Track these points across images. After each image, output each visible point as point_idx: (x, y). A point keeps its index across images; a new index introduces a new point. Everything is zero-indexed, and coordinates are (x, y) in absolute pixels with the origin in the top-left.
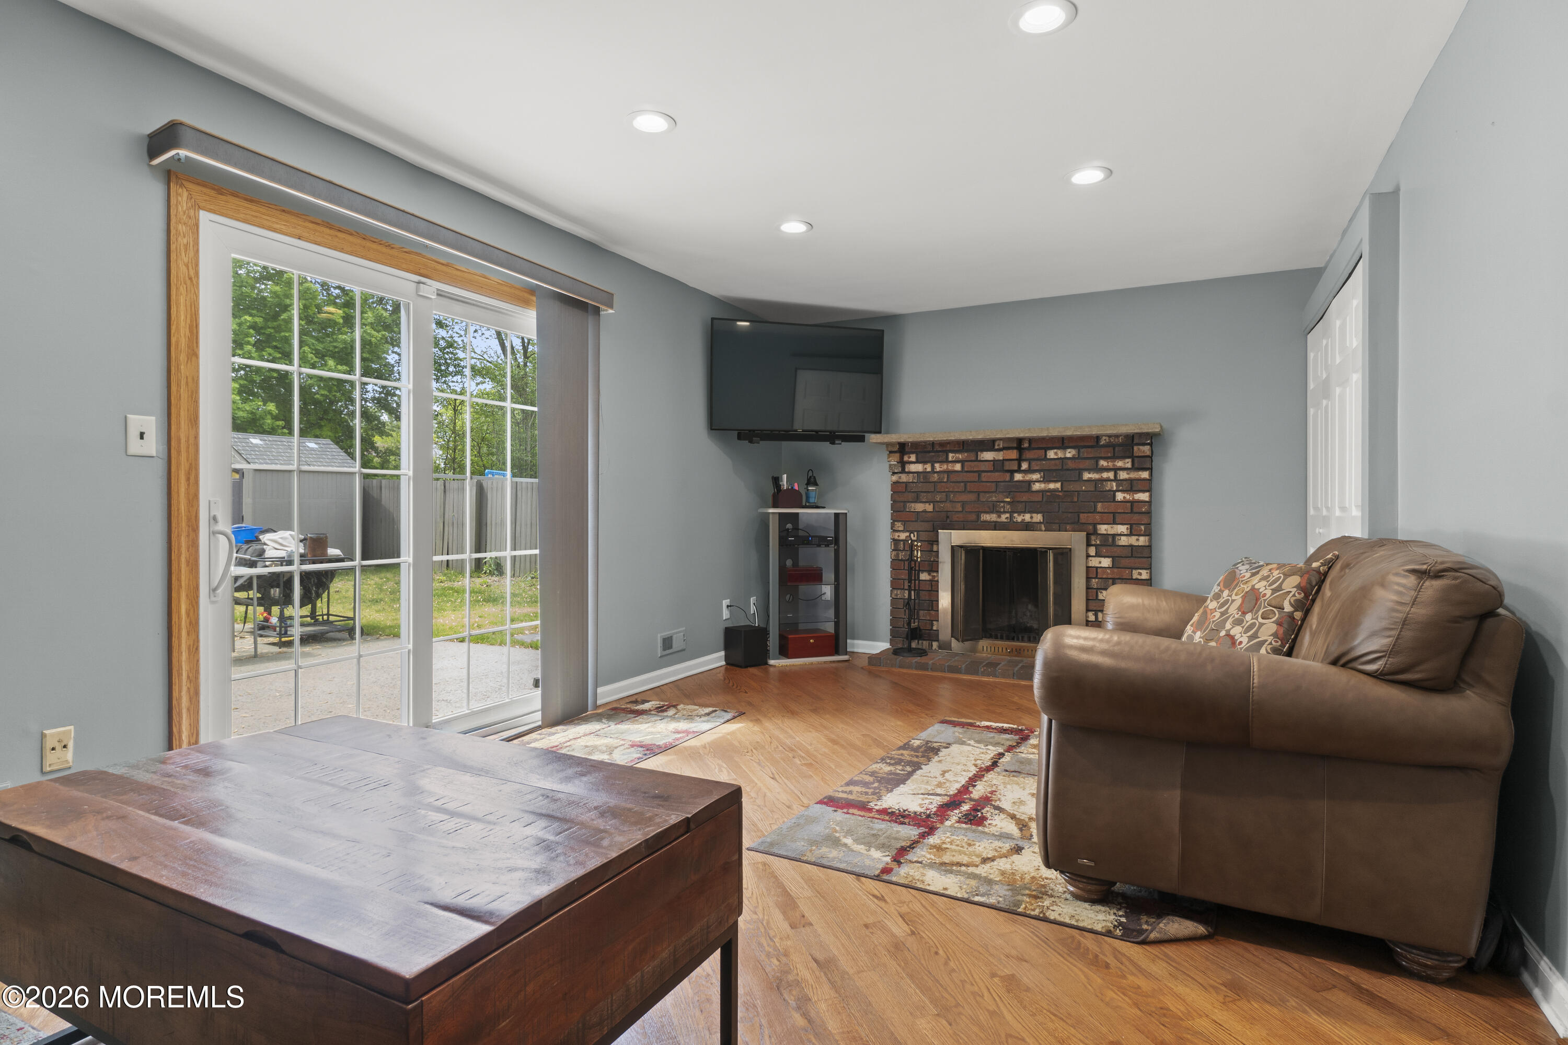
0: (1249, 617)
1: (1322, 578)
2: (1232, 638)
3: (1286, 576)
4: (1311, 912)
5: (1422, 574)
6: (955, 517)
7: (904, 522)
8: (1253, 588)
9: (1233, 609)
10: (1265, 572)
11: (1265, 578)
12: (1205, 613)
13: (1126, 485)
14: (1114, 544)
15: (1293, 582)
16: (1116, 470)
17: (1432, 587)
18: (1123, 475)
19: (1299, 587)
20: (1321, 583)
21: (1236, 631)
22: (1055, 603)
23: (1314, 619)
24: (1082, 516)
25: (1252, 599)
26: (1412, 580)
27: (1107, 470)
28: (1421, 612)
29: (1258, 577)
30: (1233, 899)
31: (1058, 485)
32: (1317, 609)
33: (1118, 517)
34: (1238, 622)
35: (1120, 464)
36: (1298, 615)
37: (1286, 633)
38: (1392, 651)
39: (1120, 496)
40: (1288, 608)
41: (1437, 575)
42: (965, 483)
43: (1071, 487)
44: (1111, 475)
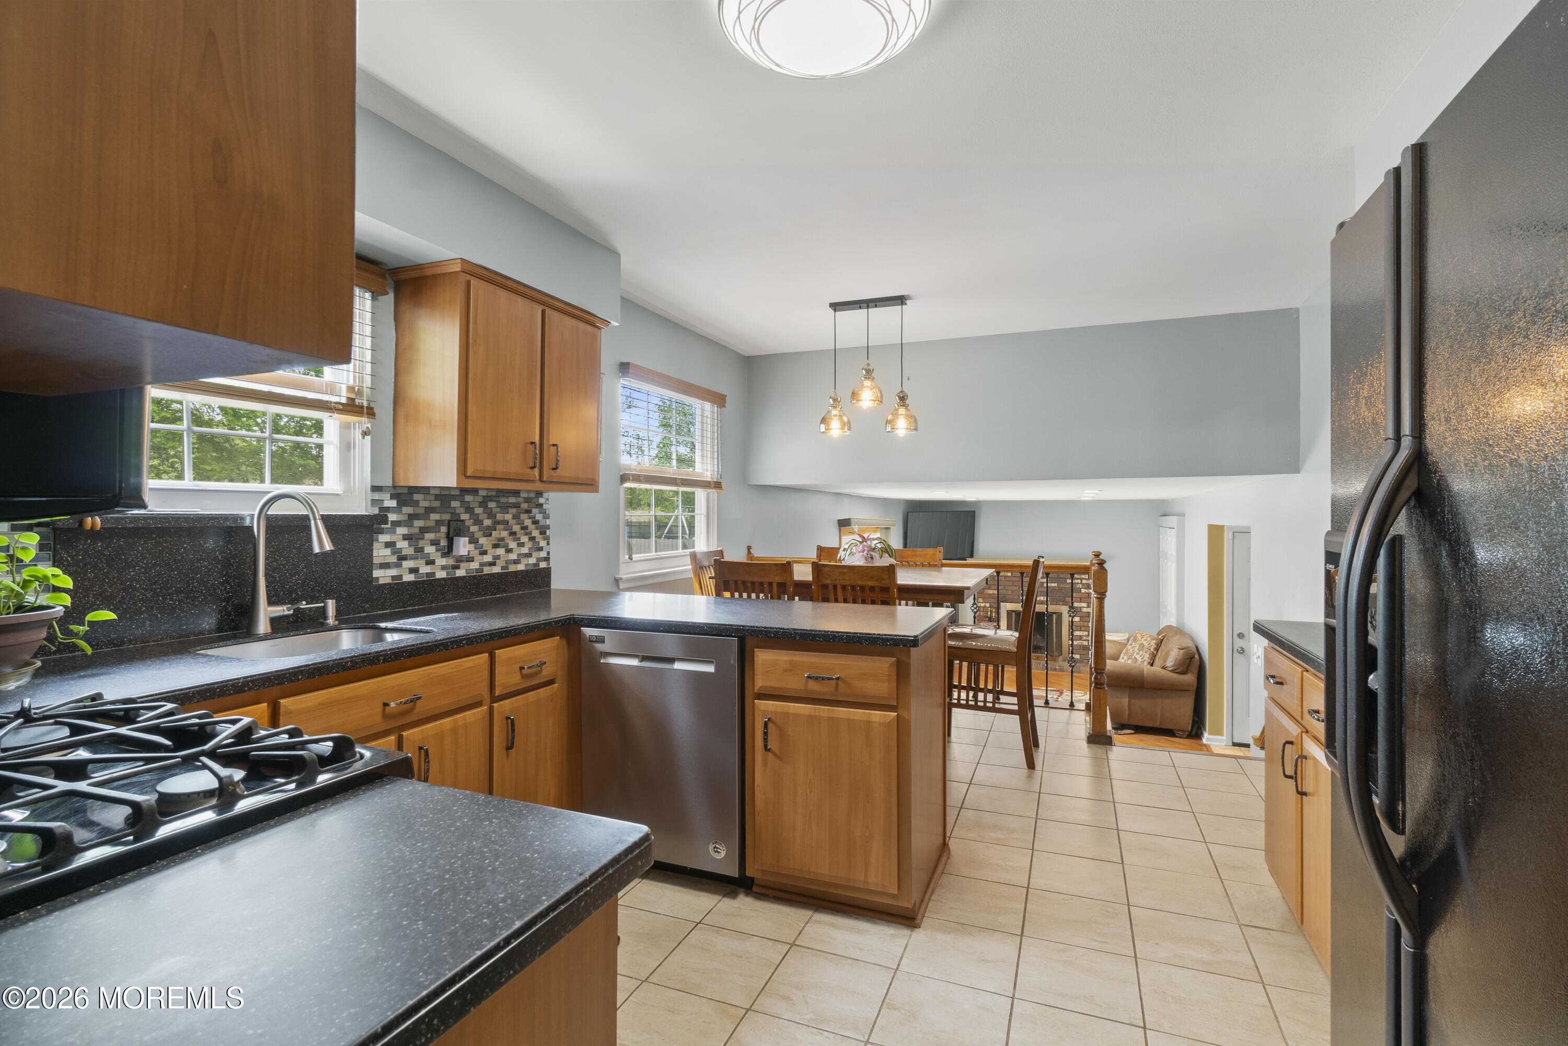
0: (1141, 652)
1: (1162, 641)
2: (1136, 659)
3: (1152, 640)
4: (1157, 724)
5: (1180, 649)
6: (1008, 597)
7: (983, 598)
8: (1142, 643)
9: (1136, 649)
10: (1145, 638)
11: (1146, 640)
12: (1127, 650)
13: (1086, 586)
14: (1080, 611)
15: (1154, 642)
16: (1081, 579)
17: (1182, 651)
18: (1084, 582)
19: (1155, 644)
20: (1161, 642)
21: (1137, 656)
22: (1056, 637)
23: (1159, 653)
24: (1066, 598)
25: (1142, 647)
26: (1178, 650)
27: (1078, 579)
28: (1179, 657)
29: (1143, 639)
30: (1140, 724)
31: (1056, 585)
32: (1160, 650)
33: (1082, 600)
34: (1138, 654)
35: (1083, 576)
36: (1155, 652)
37: (1152, 657)
38: (1174, 666)
39: (1083, 591)
40: (1152, 650)
41: (1182, 649)
42: (1013, 581)
43: (1062, 586)
44: (1079, 581)
